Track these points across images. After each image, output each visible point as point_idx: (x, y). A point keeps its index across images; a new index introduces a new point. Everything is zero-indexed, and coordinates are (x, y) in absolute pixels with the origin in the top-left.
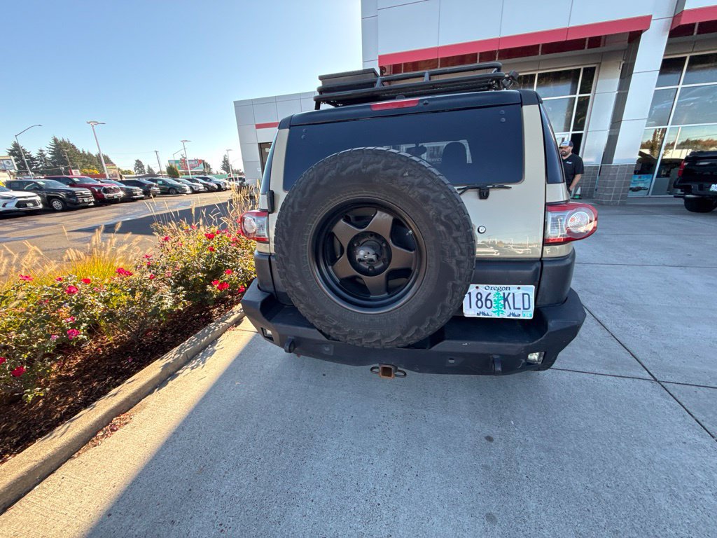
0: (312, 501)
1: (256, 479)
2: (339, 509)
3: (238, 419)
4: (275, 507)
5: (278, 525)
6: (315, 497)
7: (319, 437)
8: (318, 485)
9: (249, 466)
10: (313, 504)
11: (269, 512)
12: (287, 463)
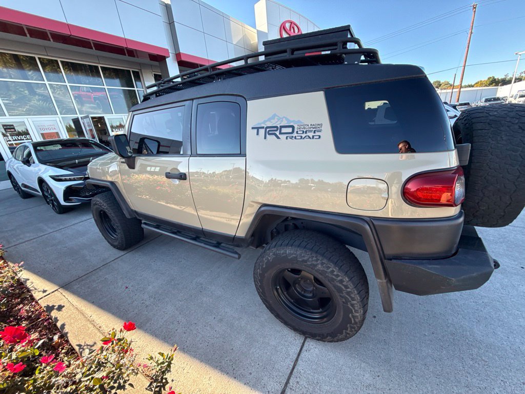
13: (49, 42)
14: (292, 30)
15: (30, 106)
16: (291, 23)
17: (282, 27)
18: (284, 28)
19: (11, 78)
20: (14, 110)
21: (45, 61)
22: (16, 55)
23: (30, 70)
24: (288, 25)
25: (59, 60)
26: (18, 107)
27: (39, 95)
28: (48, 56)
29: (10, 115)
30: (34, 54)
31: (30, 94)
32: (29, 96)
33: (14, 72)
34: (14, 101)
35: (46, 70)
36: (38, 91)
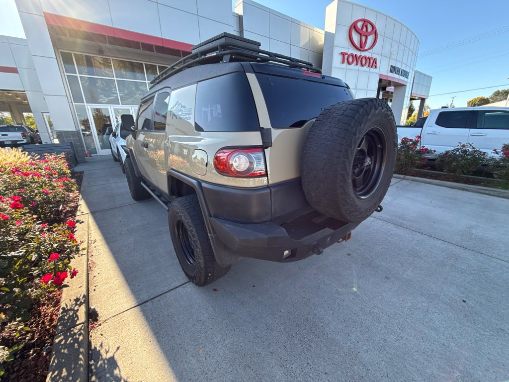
0: (358, 342)
1: (326, 373)
2: (367, 330)
3: (252, 367)
4: (356, 368)
5: (370, 371)
6: (355, 339)
7: (310, 316)
8: (347, 334)
9: (311, 375)
10: (360, 343)
11: (358, 374)
12: (322, 345)
13: (153, 53)
14: (364, 29)
15: (134, 98)
16: (365, 21)
17: (353, 26)
18: (354, 27)
19: (127, 78)
20: (124, 100)
21: (149, 66)
22: (132, 62)
23: (138, 73)
24: (359, 25)
25: (157, 65)
26: (128, 98)
27: (141, 90)
28: (151, 62)
29: (122, 104)
30: (142, 61)
31: (136, 90)
32: (135, 91)
33: (129, 74)
34: (126, 95)
35: (148, 73)
36: (141, 88)
